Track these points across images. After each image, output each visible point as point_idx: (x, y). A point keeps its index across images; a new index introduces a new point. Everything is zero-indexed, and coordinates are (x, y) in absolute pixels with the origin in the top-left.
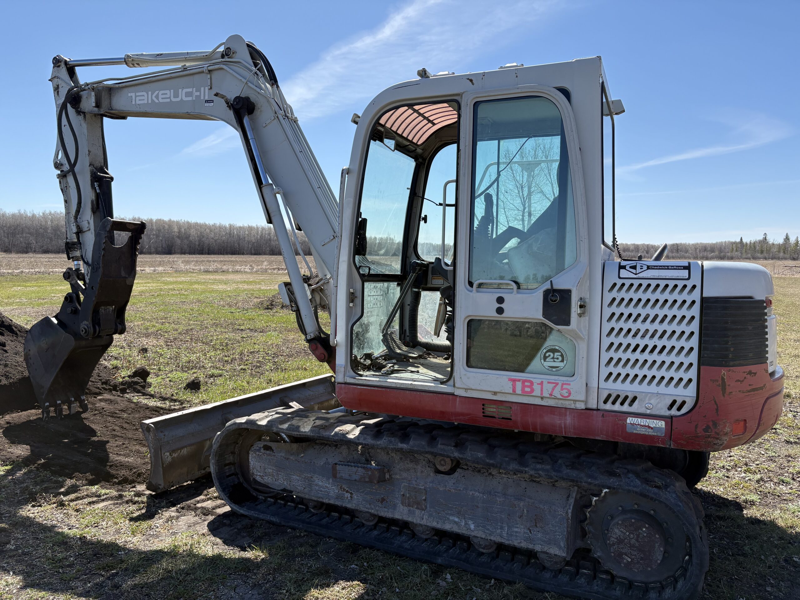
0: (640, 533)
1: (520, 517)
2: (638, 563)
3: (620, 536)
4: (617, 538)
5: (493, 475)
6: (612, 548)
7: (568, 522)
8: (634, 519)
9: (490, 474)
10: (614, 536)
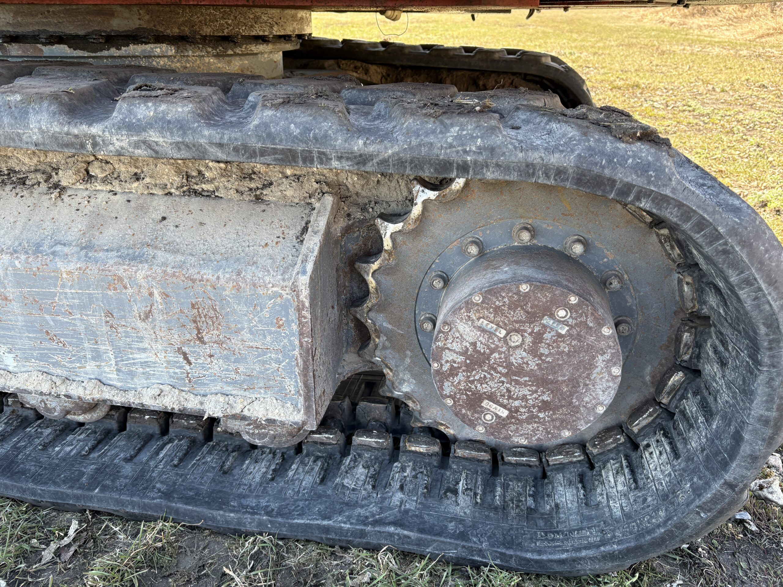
0: (545, 327)
1: (147, 316)
2: (531, 418)
3: (474, 344)
4: (464, 353)
5: (64, 189)
6: (446, 384)
7: (300, 316)
8: (528, 280)
9: (56, 186)
10: (456, 346)
